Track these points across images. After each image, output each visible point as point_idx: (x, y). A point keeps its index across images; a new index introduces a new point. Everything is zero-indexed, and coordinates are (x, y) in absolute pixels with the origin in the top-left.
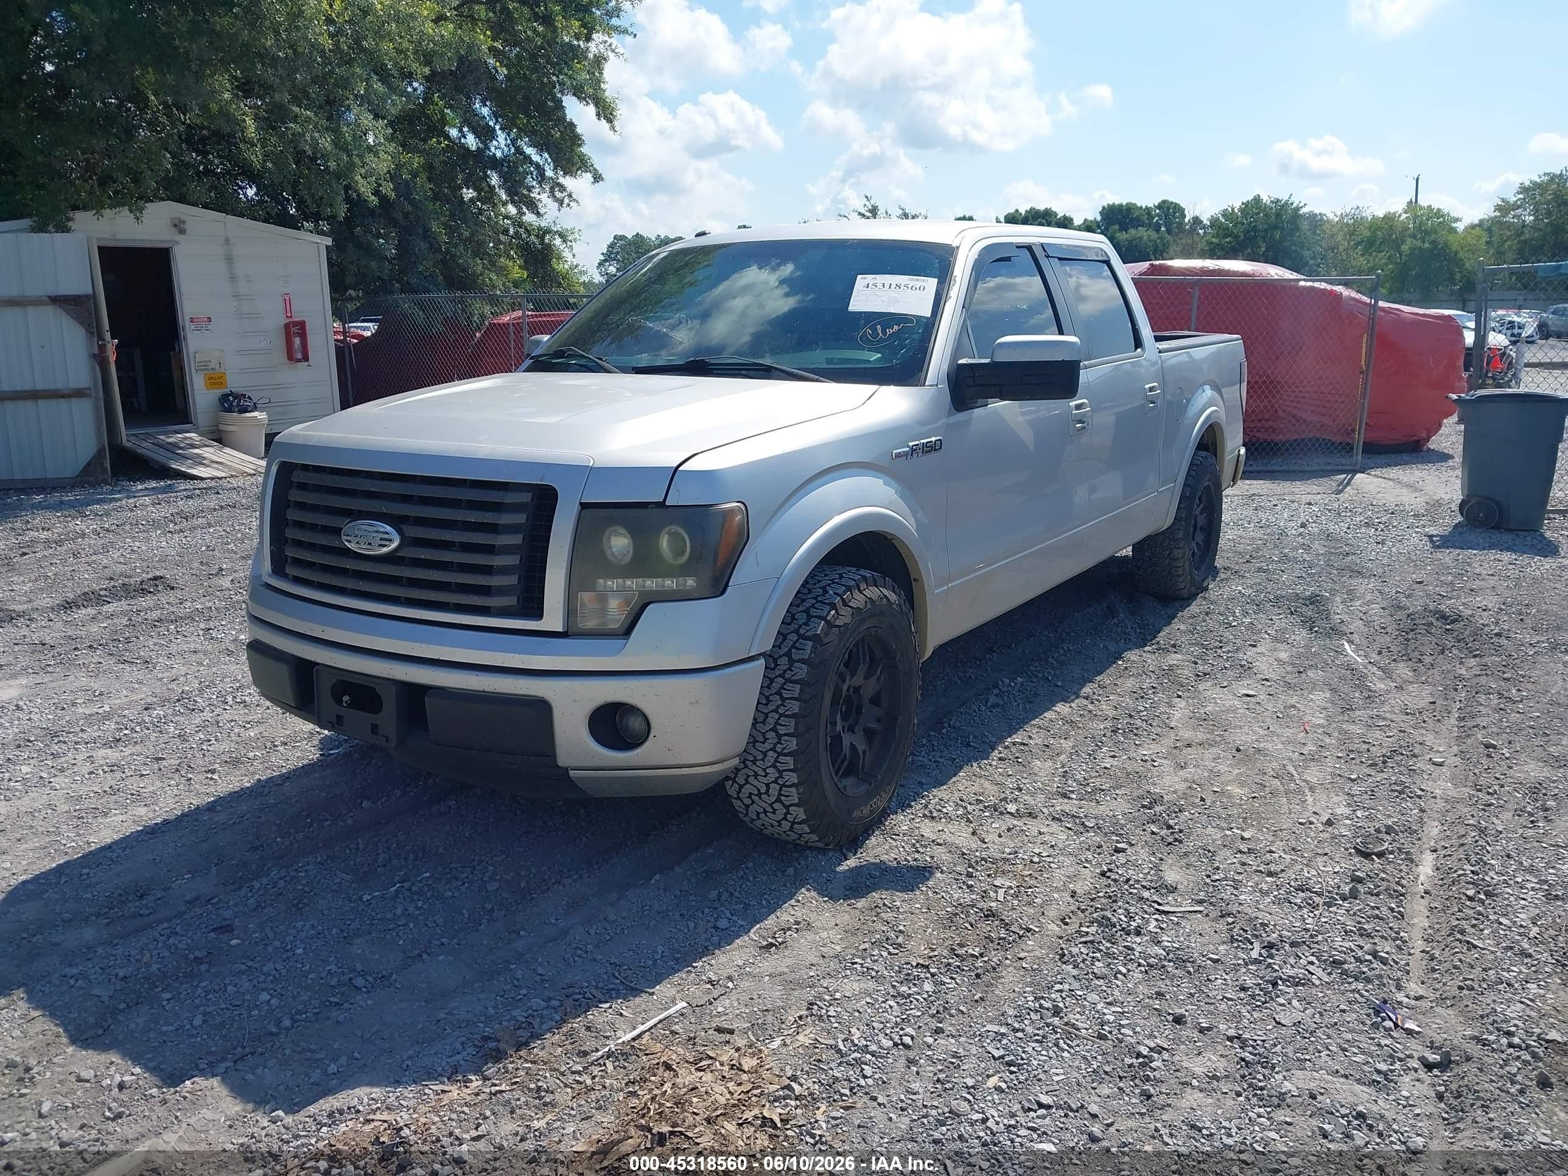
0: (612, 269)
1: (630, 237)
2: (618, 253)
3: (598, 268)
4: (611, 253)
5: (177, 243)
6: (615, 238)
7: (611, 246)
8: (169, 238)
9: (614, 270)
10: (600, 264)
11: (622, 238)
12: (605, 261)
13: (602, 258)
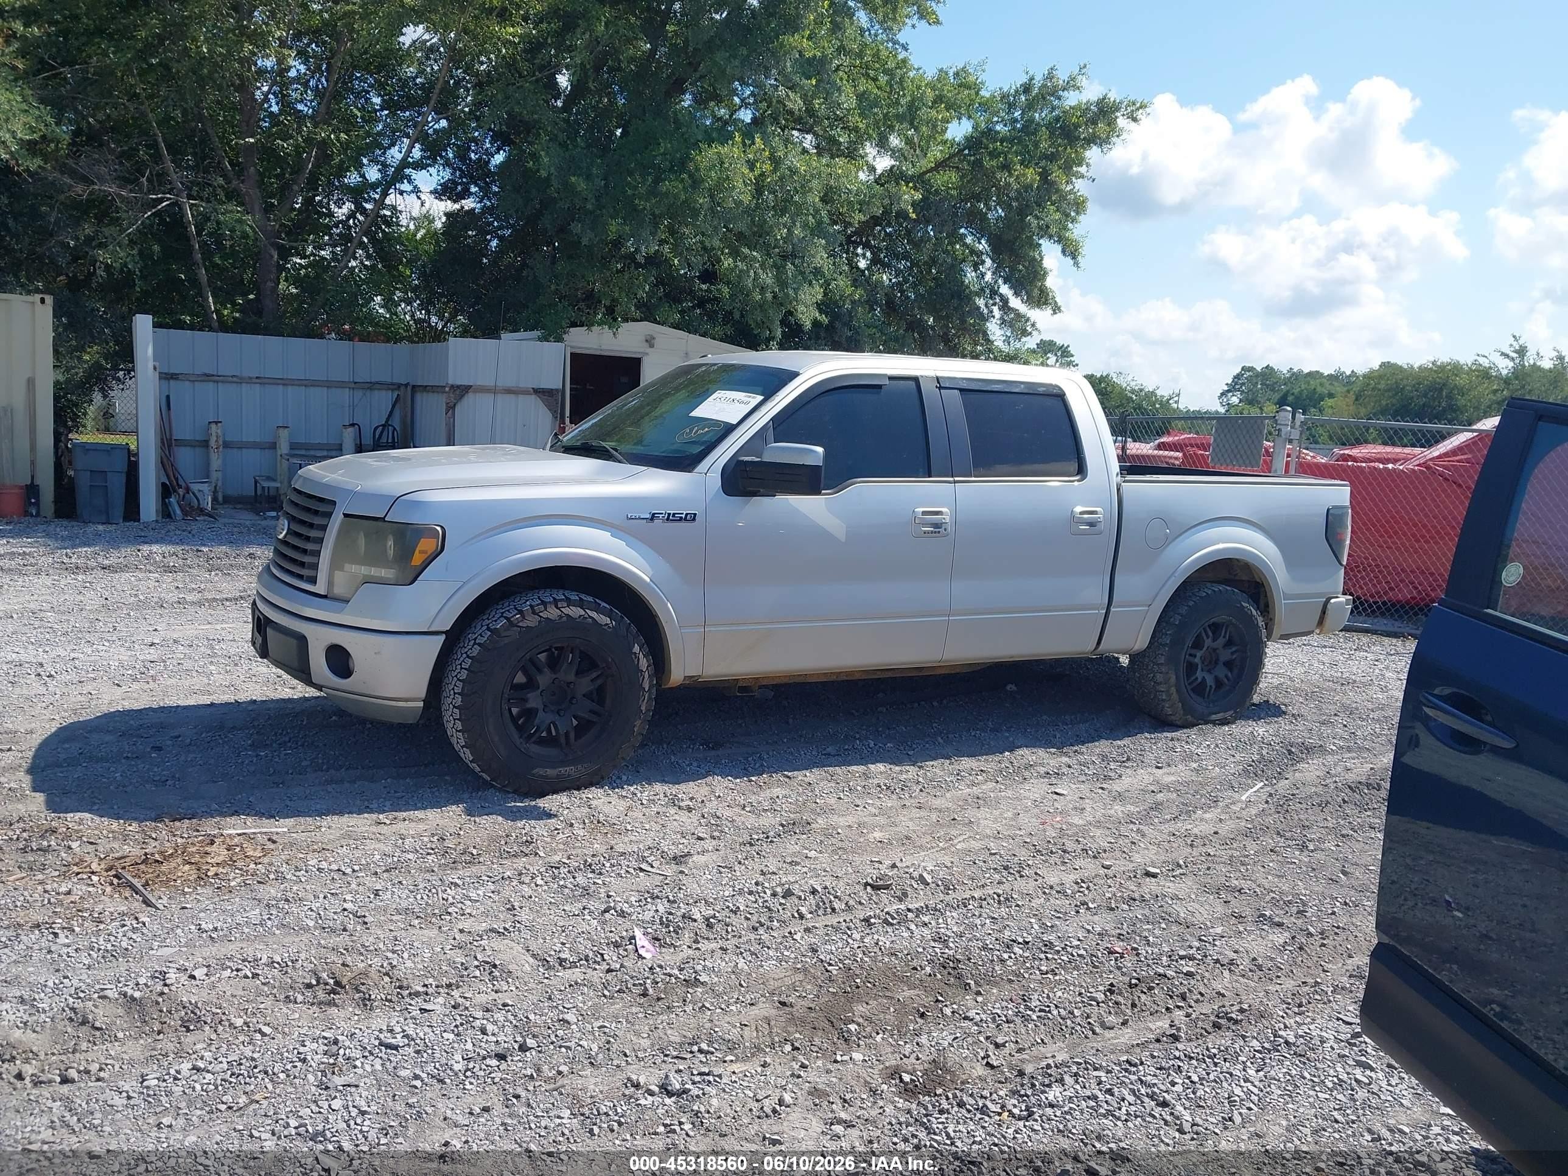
0: (1235, 400)
1: (1259, 369)
2: (1243, 384)
3: (1220, 398)
4: (1236, 384)
5: (647, 354)
6: (1243, 369)
7: (1237, 377)
8: (642, 350)
9: (1237, 401)
10: (1222, 394)
11: (1251, 369)
12: (1229, 391)
13: (1226, 388)
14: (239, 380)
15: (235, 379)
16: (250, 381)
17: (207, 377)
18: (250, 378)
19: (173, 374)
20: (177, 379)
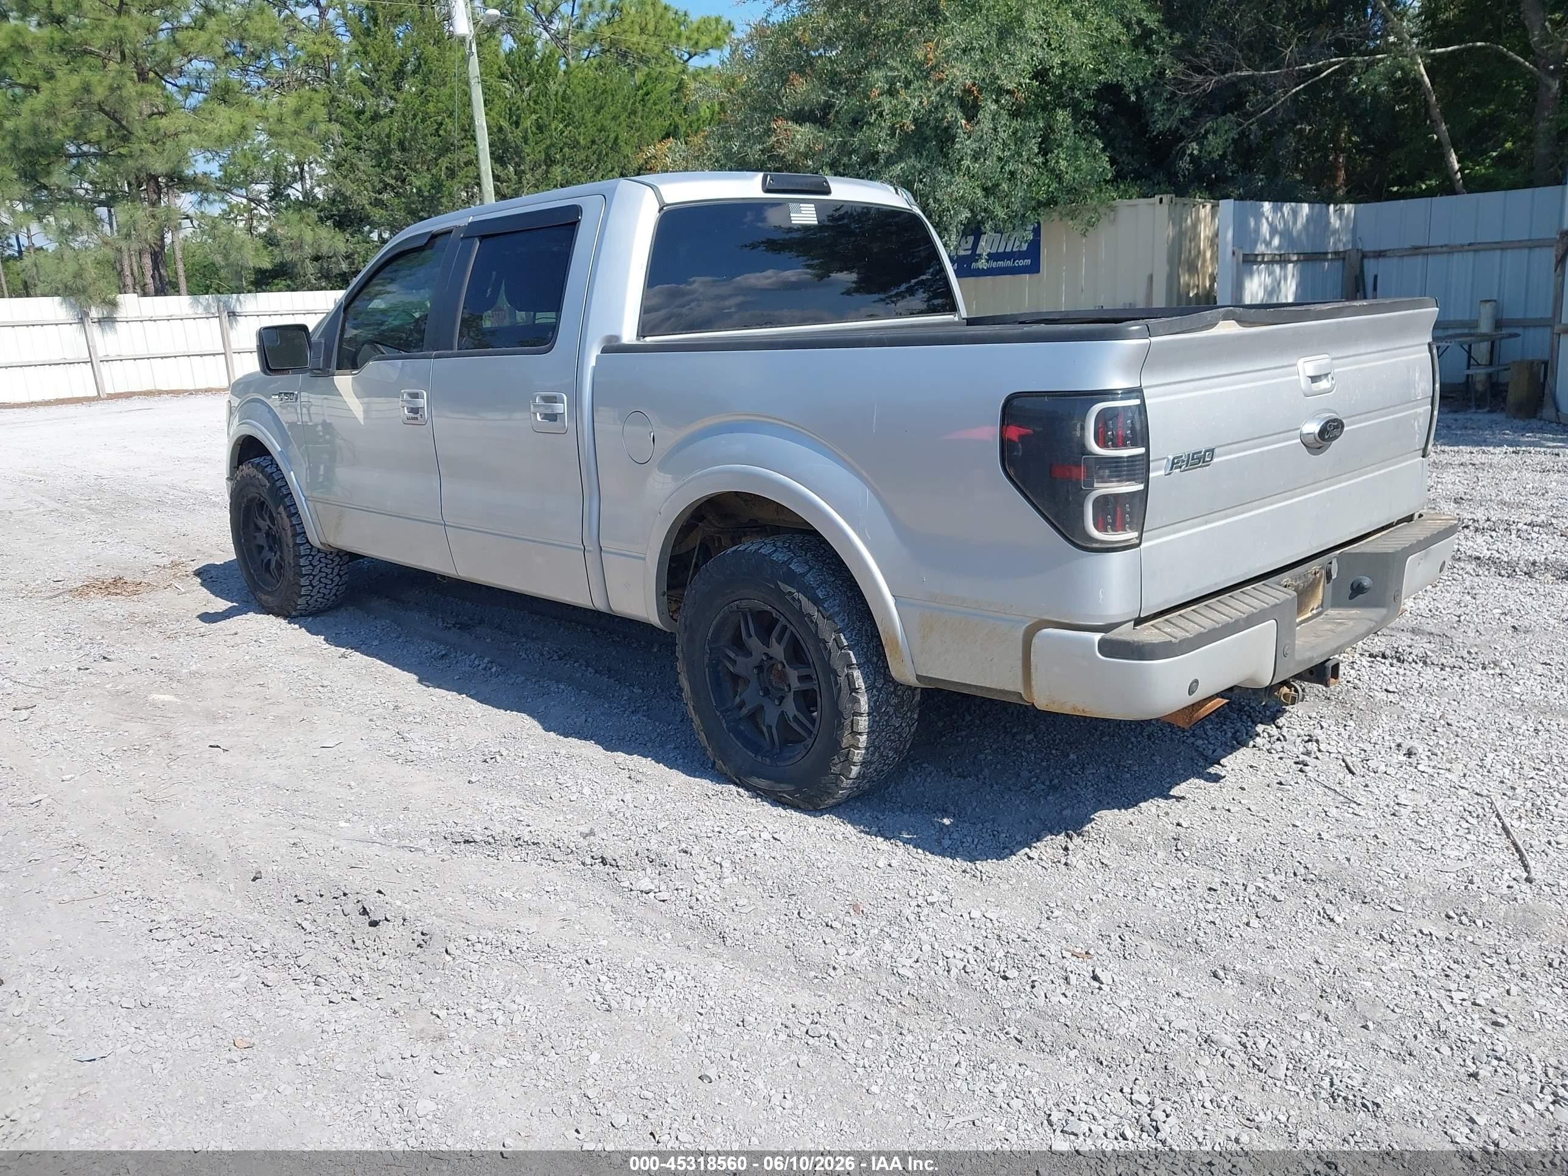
14: (1451, 249)
15: (1444, 249)
16: (1460, 249)
17: (1416, 250)
18: (1462, 246)
19: (1381, 252)
20: (1384, 256)
